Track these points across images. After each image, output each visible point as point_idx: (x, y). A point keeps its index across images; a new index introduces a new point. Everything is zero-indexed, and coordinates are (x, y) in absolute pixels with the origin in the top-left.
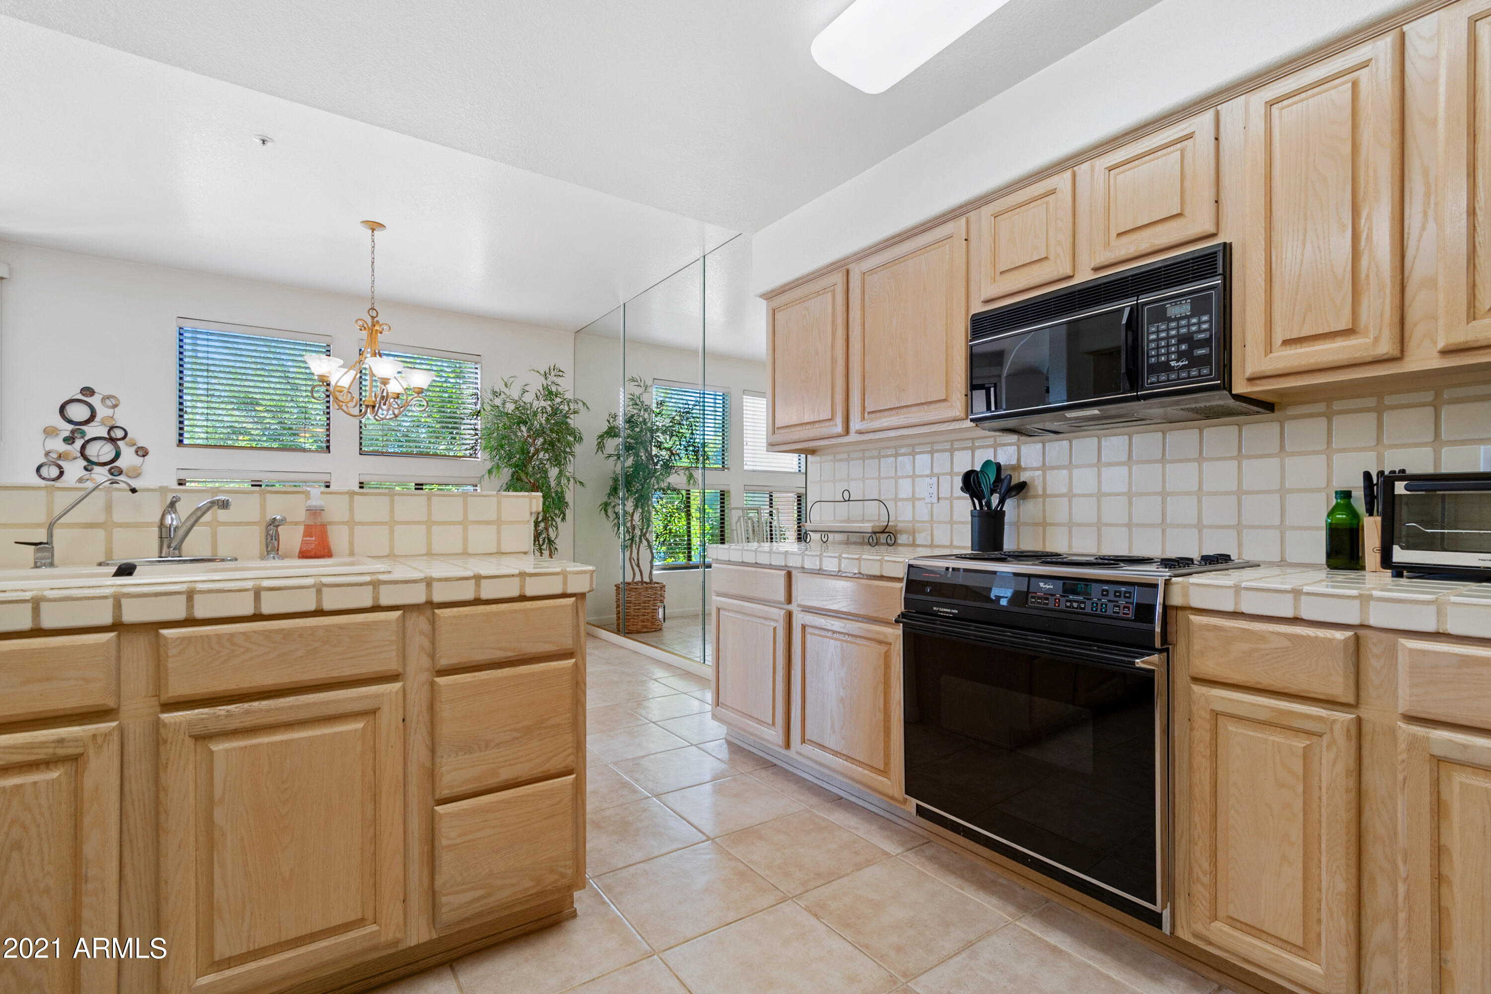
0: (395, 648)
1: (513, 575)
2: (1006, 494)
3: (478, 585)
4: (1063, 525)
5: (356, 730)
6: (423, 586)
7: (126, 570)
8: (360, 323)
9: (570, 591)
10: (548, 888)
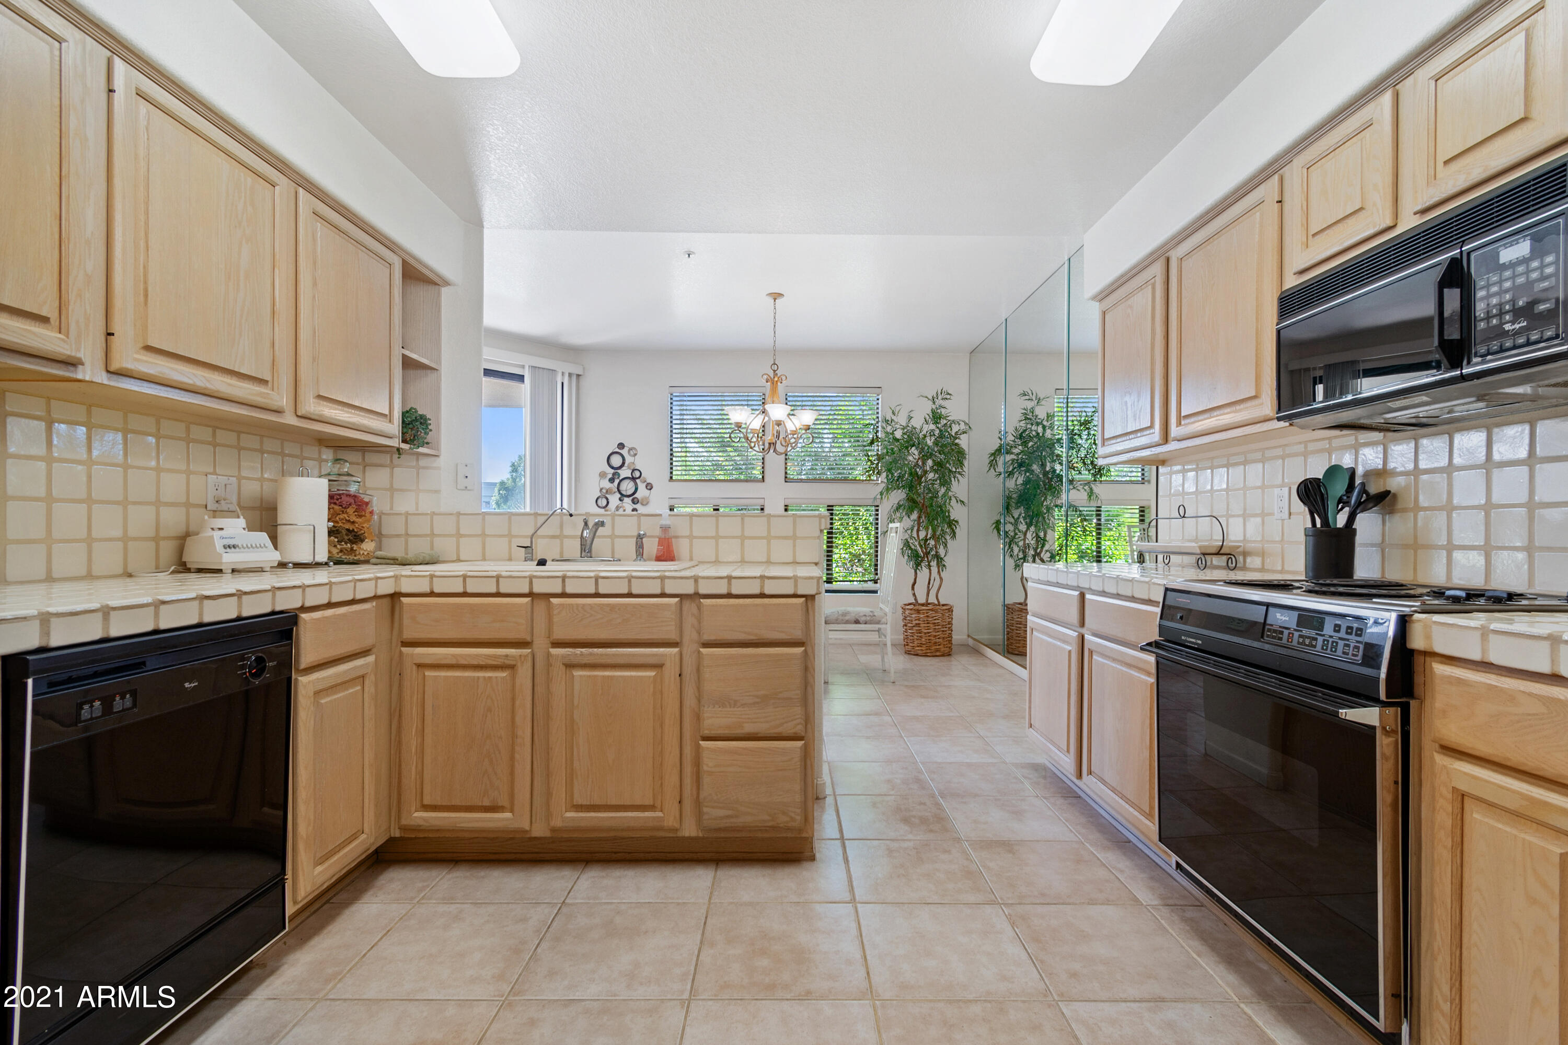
0: (673, 623)
1: (755, 578)
2: (1357, 508)
3: (729, 584)
4: (1442, 547)
5: (650, 677)
6: (692, 582)
7: (542, 563)
8: (765, 377)
9: (800, 592)
10: (782, 825)
